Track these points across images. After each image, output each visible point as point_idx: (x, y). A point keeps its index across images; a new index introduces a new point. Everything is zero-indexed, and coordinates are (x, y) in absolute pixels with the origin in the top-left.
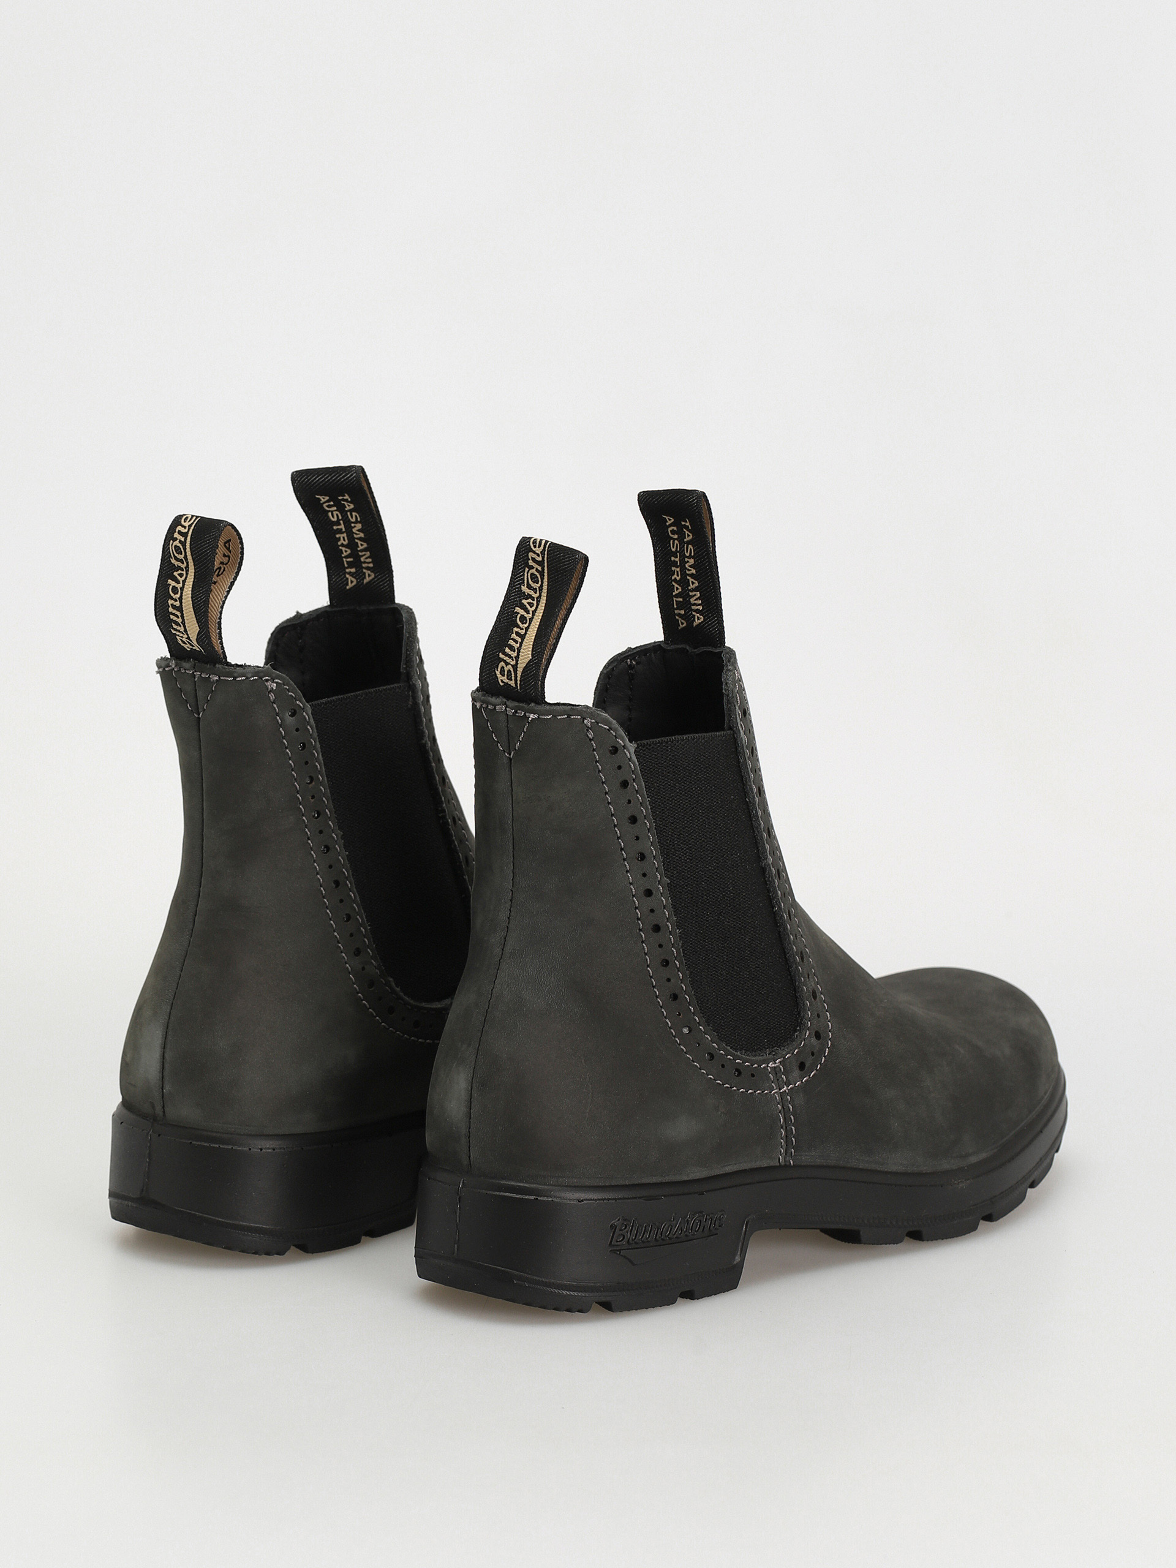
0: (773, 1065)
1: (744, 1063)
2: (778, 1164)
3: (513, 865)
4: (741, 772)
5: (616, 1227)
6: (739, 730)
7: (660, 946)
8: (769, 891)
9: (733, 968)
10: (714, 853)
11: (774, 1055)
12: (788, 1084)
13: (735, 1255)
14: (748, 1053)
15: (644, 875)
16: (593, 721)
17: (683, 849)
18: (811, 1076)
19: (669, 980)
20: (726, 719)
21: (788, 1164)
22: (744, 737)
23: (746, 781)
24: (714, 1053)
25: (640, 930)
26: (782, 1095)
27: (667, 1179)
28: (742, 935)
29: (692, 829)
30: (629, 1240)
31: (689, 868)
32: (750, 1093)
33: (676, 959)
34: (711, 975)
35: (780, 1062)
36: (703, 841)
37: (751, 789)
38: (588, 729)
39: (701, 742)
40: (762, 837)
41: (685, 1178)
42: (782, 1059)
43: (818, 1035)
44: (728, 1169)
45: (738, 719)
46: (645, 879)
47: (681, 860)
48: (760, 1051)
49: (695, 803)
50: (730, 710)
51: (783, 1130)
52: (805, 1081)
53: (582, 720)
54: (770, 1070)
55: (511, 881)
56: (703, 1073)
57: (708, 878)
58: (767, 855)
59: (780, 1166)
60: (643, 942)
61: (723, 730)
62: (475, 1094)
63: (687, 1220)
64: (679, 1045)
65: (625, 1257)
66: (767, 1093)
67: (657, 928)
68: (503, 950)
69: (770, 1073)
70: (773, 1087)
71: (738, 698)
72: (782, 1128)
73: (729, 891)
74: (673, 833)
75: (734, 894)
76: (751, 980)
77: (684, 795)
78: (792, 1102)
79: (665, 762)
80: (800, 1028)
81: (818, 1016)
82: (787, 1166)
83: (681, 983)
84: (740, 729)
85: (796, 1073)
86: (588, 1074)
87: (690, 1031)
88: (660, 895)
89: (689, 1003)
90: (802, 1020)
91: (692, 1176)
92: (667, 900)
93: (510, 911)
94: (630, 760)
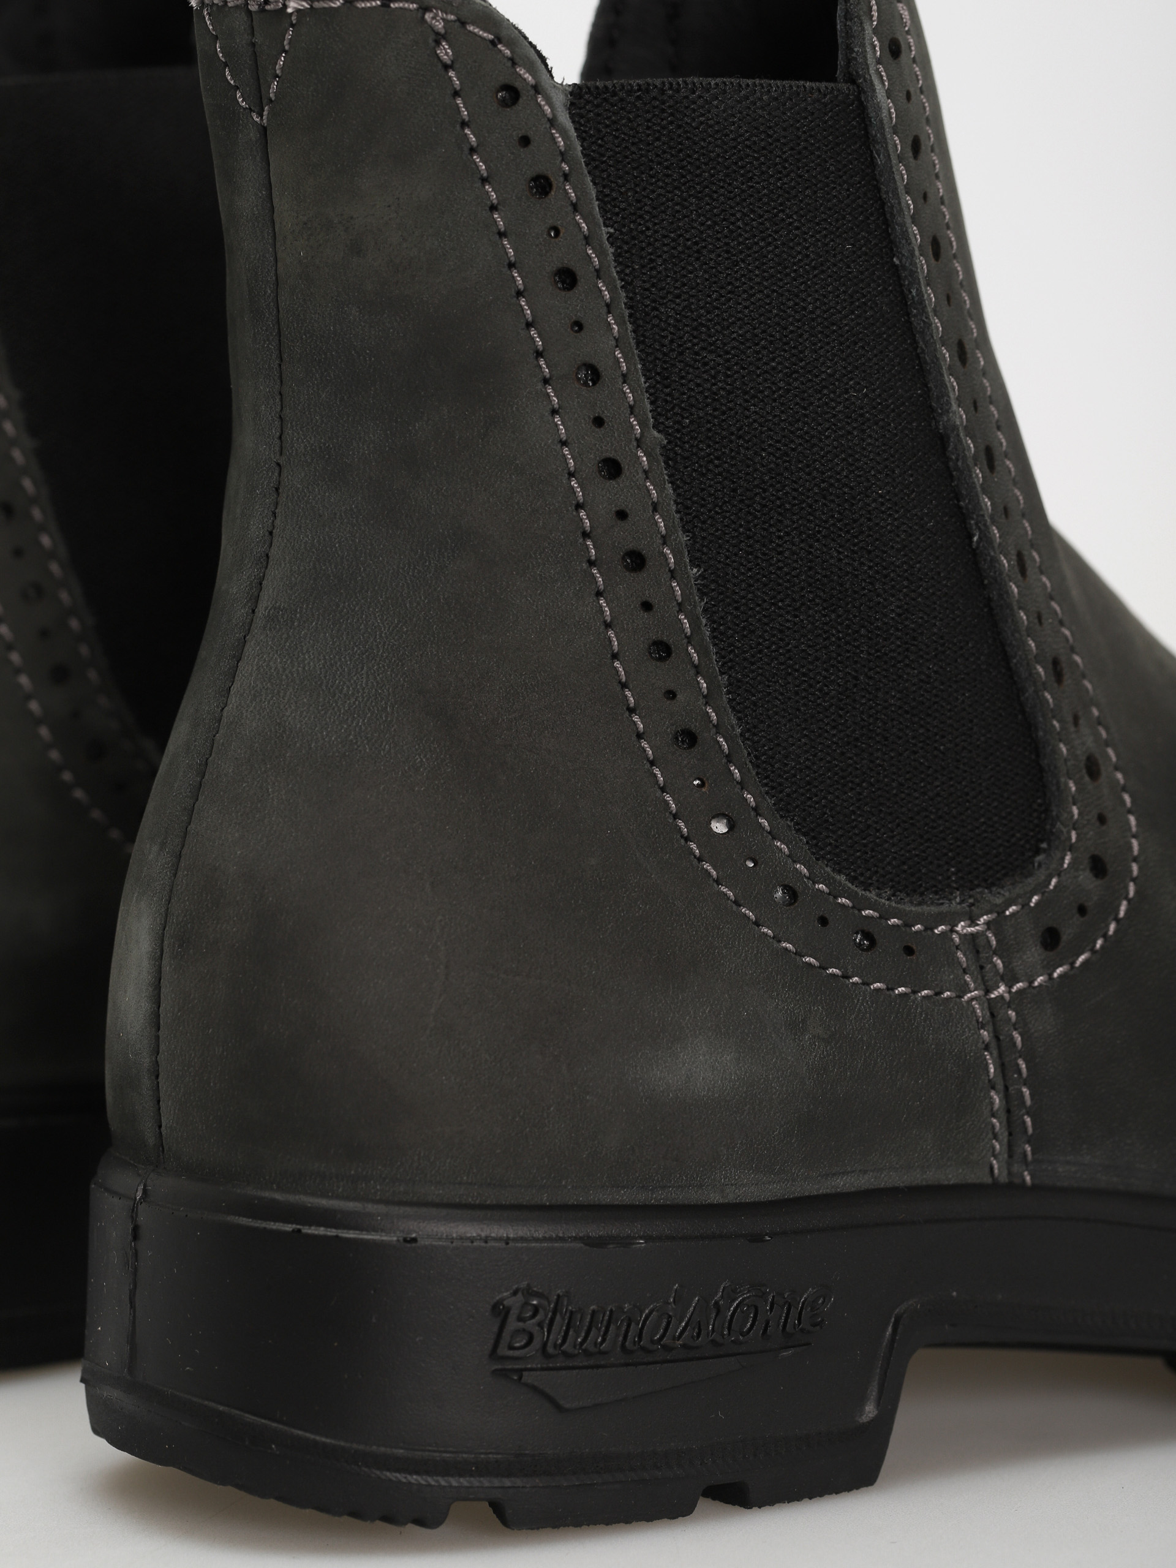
0: (969, 929)
1: (884, 917)
2: (989, 1180)
3: (281, 400)
4: (879, 190)
5: (508, 1311)
6: (872, 85)
7: (647, 606)
8: (958, 496)
9: (856, 678)
10: (796, 379)
11: (972, 905)
12: (1010, 979)
13: (862, 1400)
14: (903, 895)
15: (599, 422)
16: (452, 17)
17: (706, 364)
18: (1078, 964)
19: (671, 695)
20: (840, 56)
21: (1017, 1181)
22: (887, 108)
23: (892, 214)
24: (798, 887)
25: (591, 563)
26: (994, 1008)
27: (659, 1197)
28: (878, 595)
29: (731, 316)
30: (545, 1345)
31: (724, 413)
32: (901, 995)
33: (689, 642)
34: (797, 693)
35: (988, 924)
36: (764, 348)
37: (905, 235)
38: (439, 38)
39: (760, 99)
40: (936, 360)
41: (715, 1198)
42: (994, 916)
43: (1098, 867)
44: (842, 1183)
45: (869, 56)
46: (600, 432)
47: (701, 392)
48: (936, 893)
49: (741, 252)
50: (849, 34)
51: (997, 1093)
52: (1060, 976)
53: (420, 14)
54: (957, 940)
55: (277, 441)
56: (766, 935)
57: (778, 441)
58: (949, 403)
59: (995, 1186)
60: (599, 594)
61: (833, 79)
62: (166, 968)
63: (716, 1303)
64: (700, 860)
65: (534, 1389)
66: (949, 999)
67: (636, 561)
68: (253, 611)
69: (957, 948)
70: (966, 984)
71: (875, 8)
72: (993, 1088)
73: (838, 480)
74: (677, 321)
75: (852, 488)
76: (907, 712)
77: (709, 227)
78: (1021, 1025)
79: (658, 139)
80: (1049, 845)
81: (1102, 819)
82: (1014, 1187)
83: (707, 703)
84: (876, 82)
85: (1033, 953)
86: (440, 918)
87: (731, 826)
88: (641, 475)
89: (727, 756)
90: (1053, 825)
91: (733, 1195)
92: (660, 489)
93: (274, 514)
94: (552, 122)
